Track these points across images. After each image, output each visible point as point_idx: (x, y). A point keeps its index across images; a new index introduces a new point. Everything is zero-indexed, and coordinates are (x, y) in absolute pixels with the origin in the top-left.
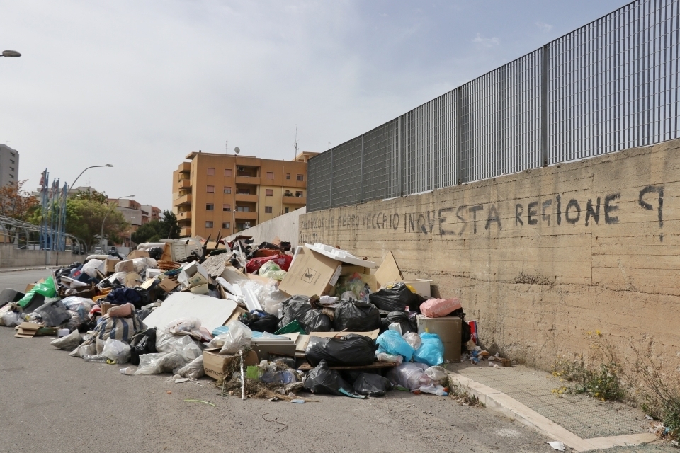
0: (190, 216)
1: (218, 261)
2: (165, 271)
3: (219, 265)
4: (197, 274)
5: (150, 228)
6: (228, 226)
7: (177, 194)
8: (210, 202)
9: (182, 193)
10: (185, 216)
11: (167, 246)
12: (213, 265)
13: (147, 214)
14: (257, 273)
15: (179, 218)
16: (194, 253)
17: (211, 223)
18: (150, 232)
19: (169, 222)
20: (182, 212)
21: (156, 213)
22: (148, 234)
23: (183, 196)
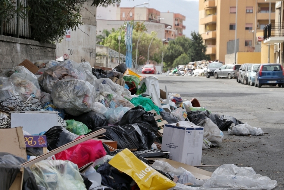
0: (215, 35)
7: (203, 12)
8: (232, 22)
9: (208, 13)
15: (205, 36)
18: (177, 51)
19: (196, 42)
20: (208, 31)
21: (179, 21)
22: (175, 53)
23: (209, 16)
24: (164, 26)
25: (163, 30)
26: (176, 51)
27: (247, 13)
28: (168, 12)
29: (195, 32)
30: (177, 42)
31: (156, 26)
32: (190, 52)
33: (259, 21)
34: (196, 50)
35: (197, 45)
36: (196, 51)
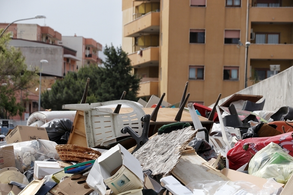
0: (157, 55)
1: (167, 145)
2: (67, 165)
3: (169, 153)
4: (122, 170)
5: (79, 83)
6: (234, 74)
7: (131, 11)
8: (196, 26)
9: (142, 10)
10: (147, 56)
11: (79, 116)
12: (158, 154)
13: (74, 53)
14: (246, 170)
15: (136, 60)
16: (127, 130)
17: (200, 70)
18: (78, 90)
19: (115, 69)
20: (141, 48)
21: (93, 51)
22: (74, 95)
23: (143, 15)
24: (60, 50)
25: (60, 56)
26: (75, 91)
27: (227, 6)
28: (75, 36)
29: (113, 47)
30: (81, 75)
31: (46, 50)
32: (102, 91)
33: (254, 25)
34: (115, 86)
35: (118, 75)
36: (115, 90)
